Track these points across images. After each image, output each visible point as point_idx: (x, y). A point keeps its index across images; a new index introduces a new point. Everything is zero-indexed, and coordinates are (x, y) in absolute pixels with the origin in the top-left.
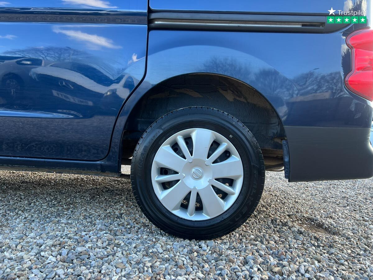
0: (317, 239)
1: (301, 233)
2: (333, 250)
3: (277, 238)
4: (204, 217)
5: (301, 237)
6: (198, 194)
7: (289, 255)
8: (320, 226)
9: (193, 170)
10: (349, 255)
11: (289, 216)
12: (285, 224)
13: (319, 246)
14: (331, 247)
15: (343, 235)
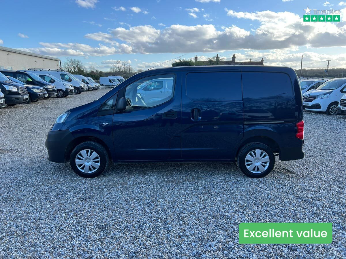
0: (288, 176)
1: (284, 174)
2: (292, 178)
3: (277, 176)
4: (259, 172)
5: (284, 175)
6: (258, 167)
7: (282, 180)
8: (289, 171)
9: (256, 160)
10: (297, 179)
11: (278, 168)
12: (278, 172)
13: (289, 177)
14: (292, 177)
15: (296, 174)
